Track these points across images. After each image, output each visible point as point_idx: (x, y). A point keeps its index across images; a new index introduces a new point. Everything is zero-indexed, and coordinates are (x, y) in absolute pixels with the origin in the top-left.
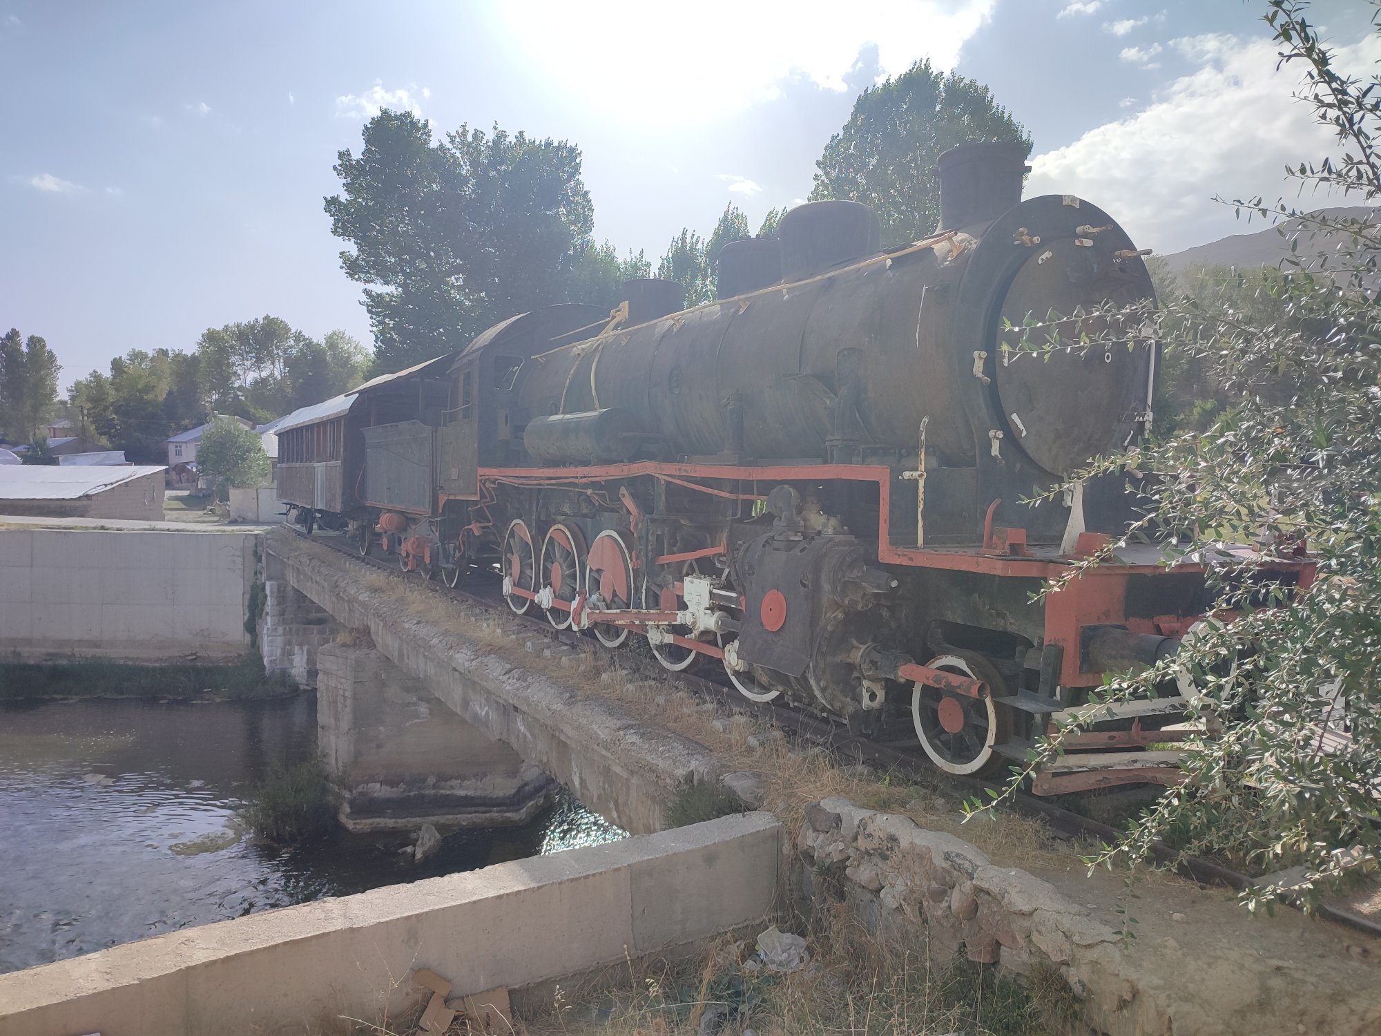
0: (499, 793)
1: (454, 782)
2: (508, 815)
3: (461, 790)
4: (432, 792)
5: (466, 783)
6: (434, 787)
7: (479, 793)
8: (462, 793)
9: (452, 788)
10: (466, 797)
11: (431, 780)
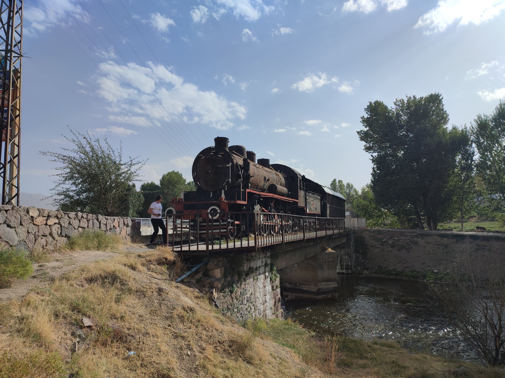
0: (313, 290)
1: (303, 286)
2: (315, 296)
3: (305, 288)
4: (299, 288)
5: (305, 286)
6: (299, 286)
7: (308, 290)
8: (305, 289)
9: (302, 287)
10: (305, 290)
11: (298, 284)
